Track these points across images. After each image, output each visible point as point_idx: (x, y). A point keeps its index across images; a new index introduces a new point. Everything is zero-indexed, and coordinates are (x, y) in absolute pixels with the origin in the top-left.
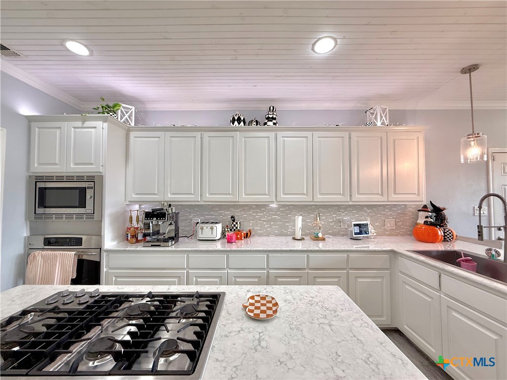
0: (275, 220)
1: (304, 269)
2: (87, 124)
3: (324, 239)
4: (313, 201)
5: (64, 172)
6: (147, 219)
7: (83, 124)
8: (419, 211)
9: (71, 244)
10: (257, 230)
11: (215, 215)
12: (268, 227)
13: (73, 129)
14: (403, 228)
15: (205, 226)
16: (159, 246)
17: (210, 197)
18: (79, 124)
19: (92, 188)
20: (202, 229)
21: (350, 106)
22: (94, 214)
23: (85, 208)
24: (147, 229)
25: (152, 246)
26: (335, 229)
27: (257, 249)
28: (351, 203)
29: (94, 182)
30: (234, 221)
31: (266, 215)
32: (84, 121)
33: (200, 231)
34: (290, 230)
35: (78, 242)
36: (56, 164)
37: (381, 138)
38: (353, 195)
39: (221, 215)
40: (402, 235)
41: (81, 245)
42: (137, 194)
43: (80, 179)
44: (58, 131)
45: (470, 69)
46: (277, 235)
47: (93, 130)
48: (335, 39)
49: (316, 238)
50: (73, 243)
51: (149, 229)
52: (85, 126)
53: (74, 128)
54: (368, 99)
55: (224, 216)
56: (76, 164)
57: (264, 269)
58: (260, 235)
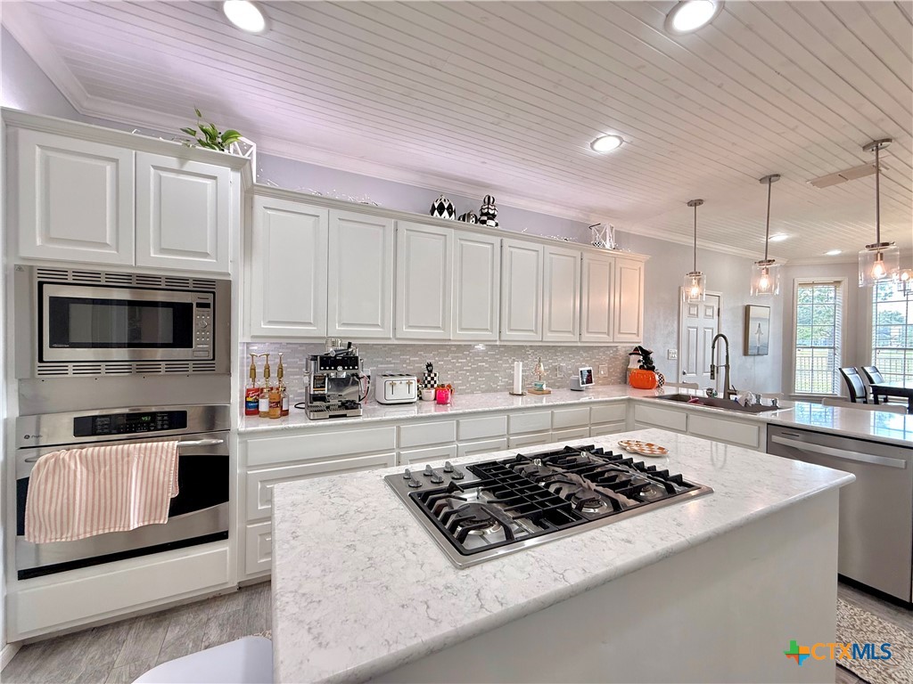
0: (481, 369)
1: (547, 430)
2: (193, 165)
3: (549, 393)
4: (542, 341)
5: (131, 267)
6: (325, 369)
7: (182, 164)
8: (631, 354)
9: (155, 427)
10: (459, 385)
11: (394, 363)
12: (472, 380)
13: (152, 169)
14: (614, 376)
15: (397, 380)
16: (345, 416)
17: (408, 333)
18: (173, 162)
19: (207, 305)
20: (393, 385)
21: (571, 214)
22: (214, 359)
23: (190, 346)
24: (321, 387)
25: (331, 417)
26: (552, 379)
27: (497, 408)
28: (579, 344)
29: (214, 293)
30: (430, 372)
31: (469, 361)
32: (183, 158)
33: (389, 389)
34: (500, 383)
35: (175, 420)
36: (105, 245)
37: (610, 264)
38: (582, 335)
39: (405, 362)
40: (613, 384)
41: (185, 426)
42: (270, 322)
43: (176, 283)
44: (108, 168)
45: (696, 203)
46: (484, 392)
47: (209, 182)
48: (622, 141)
49: (539, 391)
50: (162, 425)
51: (324, 387)
52: (185, 169)
53: (155, 167)
54: (592, 210)
55: (409, 364)
56: (163, 251)
57: (503, 436)
58: (462, 393)
